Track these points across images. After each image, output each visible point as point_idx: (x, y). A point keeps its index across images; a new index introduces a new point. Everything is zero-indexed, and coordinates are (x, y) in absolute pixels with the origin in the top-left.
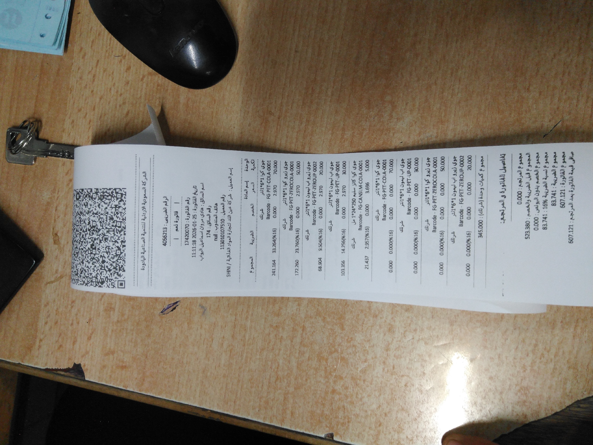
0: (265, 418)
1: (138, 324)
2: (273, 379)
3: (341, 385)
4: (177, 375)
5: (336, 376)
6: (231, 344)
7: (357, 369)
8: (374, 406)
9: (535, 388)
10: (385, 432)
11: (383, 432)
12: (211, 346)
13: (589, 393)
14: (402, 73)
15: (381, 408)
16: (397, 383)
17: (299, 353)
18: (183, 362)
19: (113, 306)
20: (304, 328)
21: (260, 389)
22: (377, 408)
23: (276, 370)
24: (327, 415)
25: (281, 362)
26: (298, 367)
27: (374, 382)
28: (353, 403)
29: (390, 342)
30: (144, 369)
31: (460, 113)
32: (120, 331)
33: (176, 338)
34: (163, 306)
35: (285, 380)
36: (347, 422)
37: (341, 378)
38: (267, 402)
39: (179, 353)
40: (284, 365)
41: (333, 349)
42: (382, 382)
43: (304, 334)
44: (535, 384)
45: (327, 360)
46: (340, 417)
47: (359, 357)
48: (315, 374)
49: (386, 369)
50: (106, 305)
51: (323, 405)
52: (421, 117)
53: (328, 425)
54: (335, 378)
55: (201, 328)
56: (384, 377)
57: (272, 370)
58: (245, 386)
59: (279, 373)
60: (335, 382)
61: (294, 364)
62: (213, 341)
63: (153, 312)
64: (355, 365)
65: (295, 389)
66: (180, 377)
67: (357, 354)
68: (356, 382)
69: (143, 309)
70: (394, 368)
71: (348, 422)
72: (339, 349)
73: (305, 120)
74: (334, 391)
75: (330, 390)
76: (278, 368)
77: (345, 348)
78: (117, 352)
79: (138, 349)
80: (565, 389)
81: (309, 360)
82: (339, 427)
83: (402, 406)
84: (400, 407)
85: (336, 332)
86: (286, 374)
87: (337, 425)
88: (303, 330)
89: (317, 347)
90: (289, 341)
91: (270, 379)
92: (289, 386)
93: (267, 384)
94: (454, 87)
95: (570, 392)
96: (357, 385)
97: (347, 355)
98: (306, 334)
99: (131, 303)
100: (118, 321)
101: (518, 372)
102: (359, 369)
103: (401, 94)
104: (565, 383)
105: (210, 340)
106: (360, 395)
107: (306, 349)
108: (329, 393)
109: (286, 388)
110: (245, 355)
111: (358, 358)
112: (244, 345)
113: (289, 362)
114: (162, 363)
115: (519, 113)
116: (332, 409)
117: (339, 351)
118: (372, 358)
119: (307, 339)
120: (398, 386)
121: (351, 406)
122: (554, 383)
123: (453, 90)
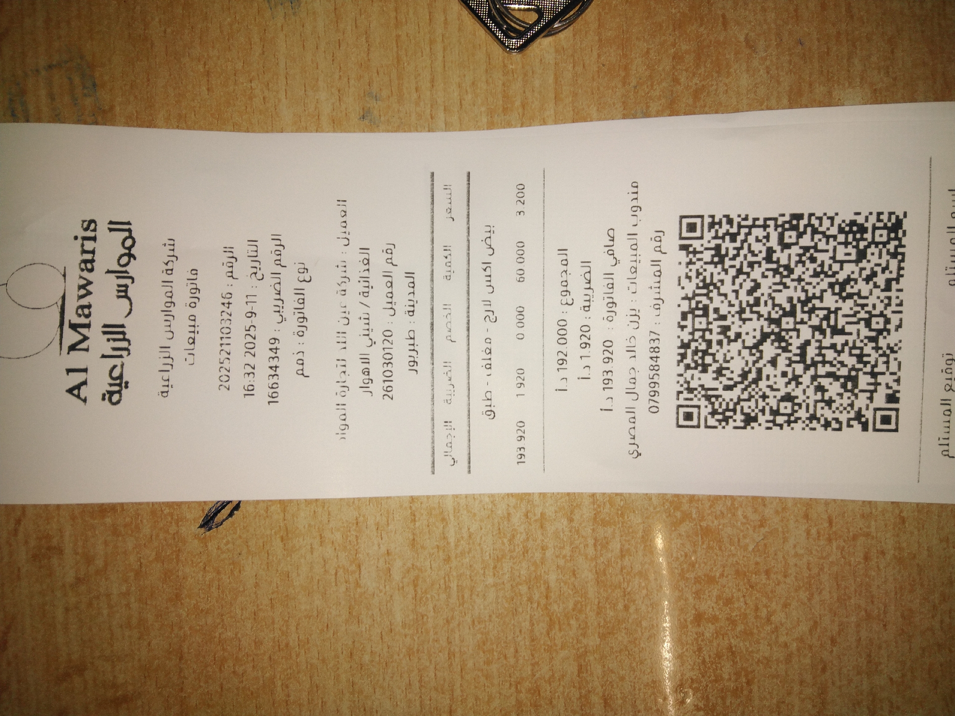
1: (138, 574)
2: (541, 628)
3: (714, 599)
4: (279, 683)
5: (697, 580)
6: (413, 565)
7: (745, 548)
8: (804, 628)
10: (838, 683)
11: (833, 683)
12: (358, 585)
16: (844, 558)
17: (595, 545)
18: (287, 645)
19: (55, 542)
21: (512, 661)
22: (810, 631)
23: (543, 602)
25: (552, 577)
28: (752, 634)
30: (182, 690)
32: (90, 604)
33: (257, 585)
34: (203, 510)
35: (573, 622)
36: (745, 685)
38: (536, 691)
39: (273, 623)
40: (562, 584)
41: (678, 514)
42: (809, 564)
46: (726, 676)
47: (745, 517)
49: (814, 531)
50: (33, 543)
54: (697, 585)
55: (322, 543)
57: (535, 605)
58: (470, 664)
61: (587, 574)
62: (363, 568)
63: (177, 532)
65: (603, 637)
66: (287, 687)
67: (740, 513)
69: (146, 530)
70: (830, 522)
71: (749, 683)
72: (694, 511)
78: (92, 663)
79: (154, 642)
81: (622, 556)
82: (728, 703)
83: (866, 611)
84: (863, 613)
86: (571, 605)
87: (723, 699)
90: (565, 522)
92: (584, 635)
93: (527, 643)
96: (752, 587)
97: (715, 522)
99: (108, 520)
100: (79, 580)
102: (750, 548)
105: (353, 568)
106: (765, 610)
107: (610, 530)
108: (690, 626)
110: (454, 585)
111: (744, 521)
112: (448, 560)
113: (574, 575)
114: (230, 663)
116: (704, 661)
117: (694, 516)
120: (850, 565)
121: (747, 644)
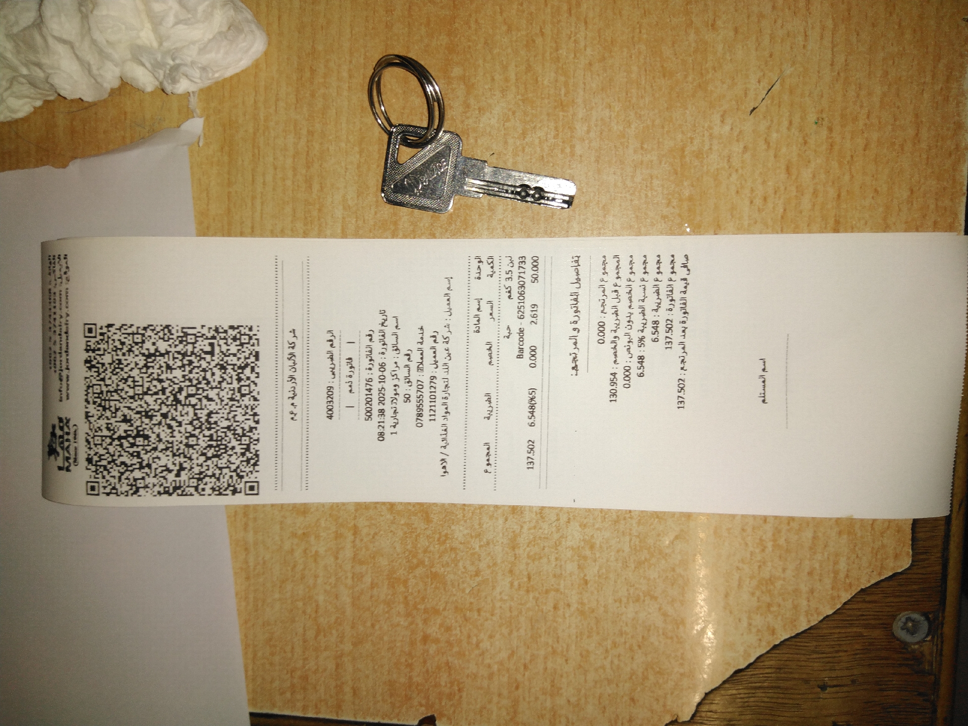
0: (305, 708)
9: (784, 579)
13: (880, 574)
14: (476, 21)
15: (515, 657)
20: (356, 531)
24: (418, 685)
26: (353, 604)
27: (497, 611)
29: (518, 531)
31: (594, 85)
37: (436, 612)
43: (358, 541)
44: (784, 570)
45: (405, 582)
48: (387, 612)
51: (410, 666)
52: (523, 101)
53: (424, 702)
56: (515, 599)
59: (321, 620)
60: (425, 621)
64: (459, 585)
68: (465, 615)
73: (304, 132)
74: (426, 639)
75: (419, 636)
76: (316, 612)
77: (437, 556)
80: (836, 573)
85: (416, 528)
88: (355, 534)
89: (383, 562)
91: (304, 635)
94: (578, 35)
95: (847, 576)
98: (362, 540)
101: (752, 553)
103: (481, 62)
104: (836, 563)
109: (337, 646)
115: (702, 74)
118: (489, 567)
119: (364, 550)
122: (817, 565)
123: (576, 42)
